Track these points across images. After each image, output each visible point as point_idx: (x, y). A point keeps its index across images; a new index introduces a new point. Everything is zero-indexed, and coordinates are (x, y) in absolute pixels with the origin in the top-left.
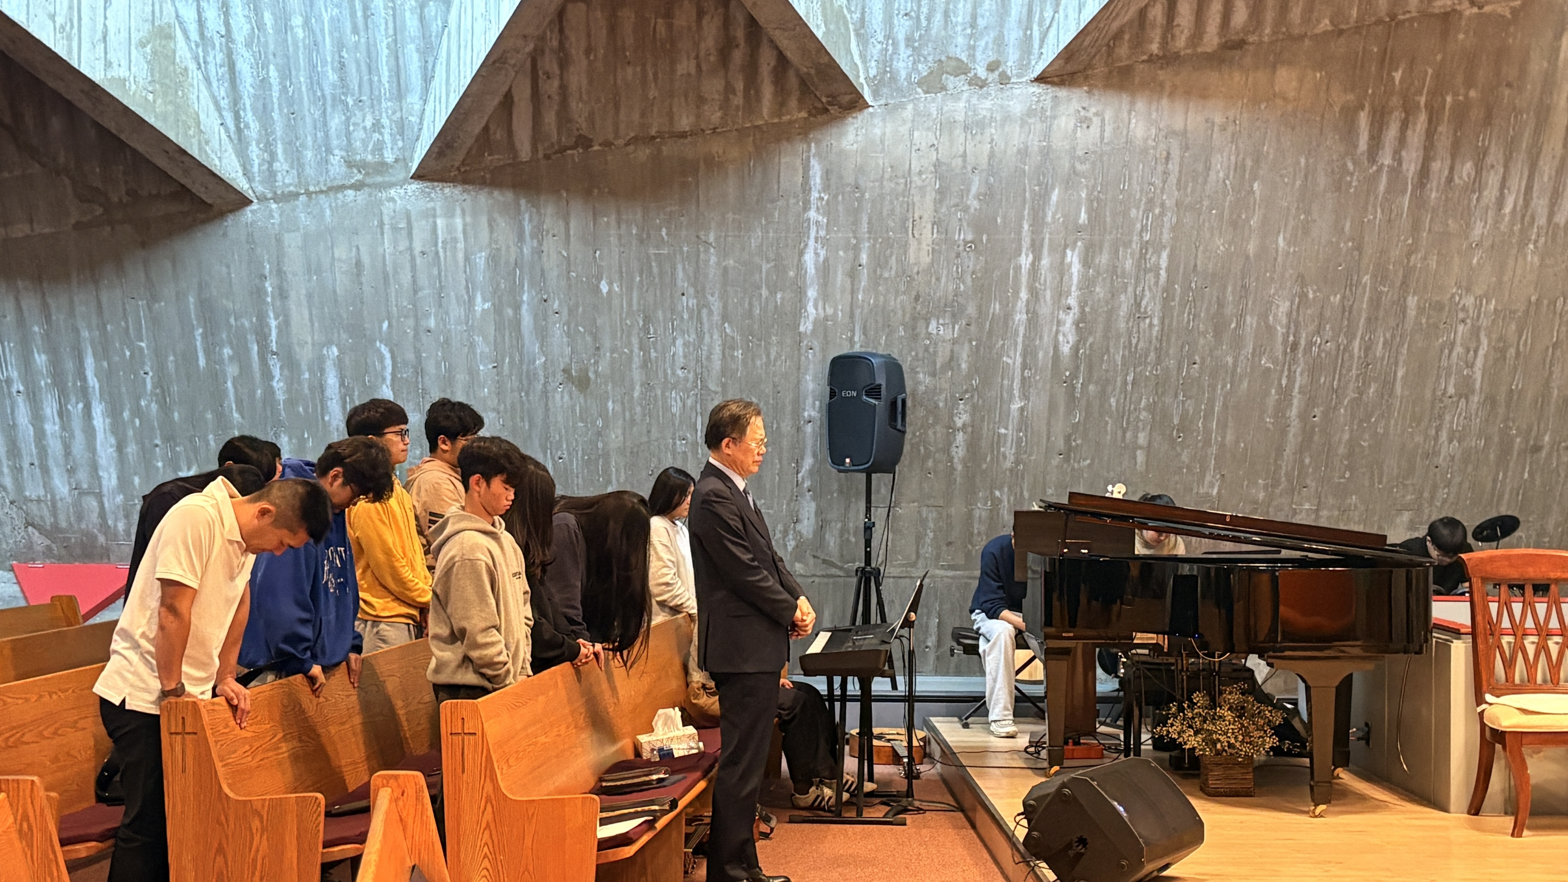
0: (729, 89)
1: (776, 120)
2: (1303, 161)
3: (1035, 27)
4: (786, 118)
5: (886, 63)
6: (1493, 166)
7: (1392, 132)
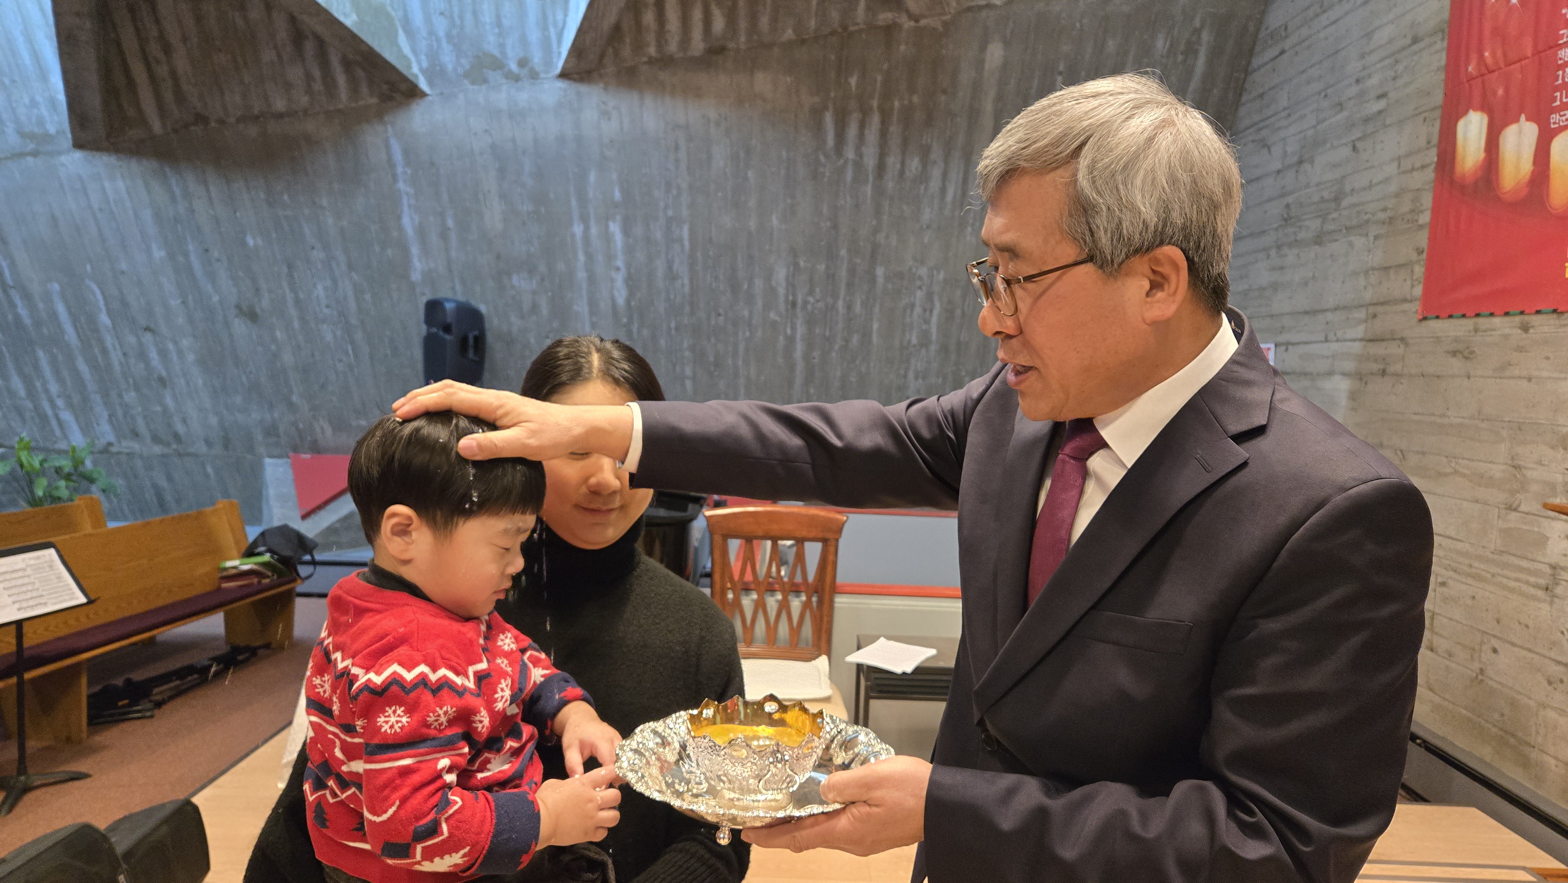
0: (309, 77)
1: (353, 105)
2: (784, 154)
3: (552, 30)
4: (361, 103)
5: (433, 56)
6: (935, 162)
7: (852, 131)
